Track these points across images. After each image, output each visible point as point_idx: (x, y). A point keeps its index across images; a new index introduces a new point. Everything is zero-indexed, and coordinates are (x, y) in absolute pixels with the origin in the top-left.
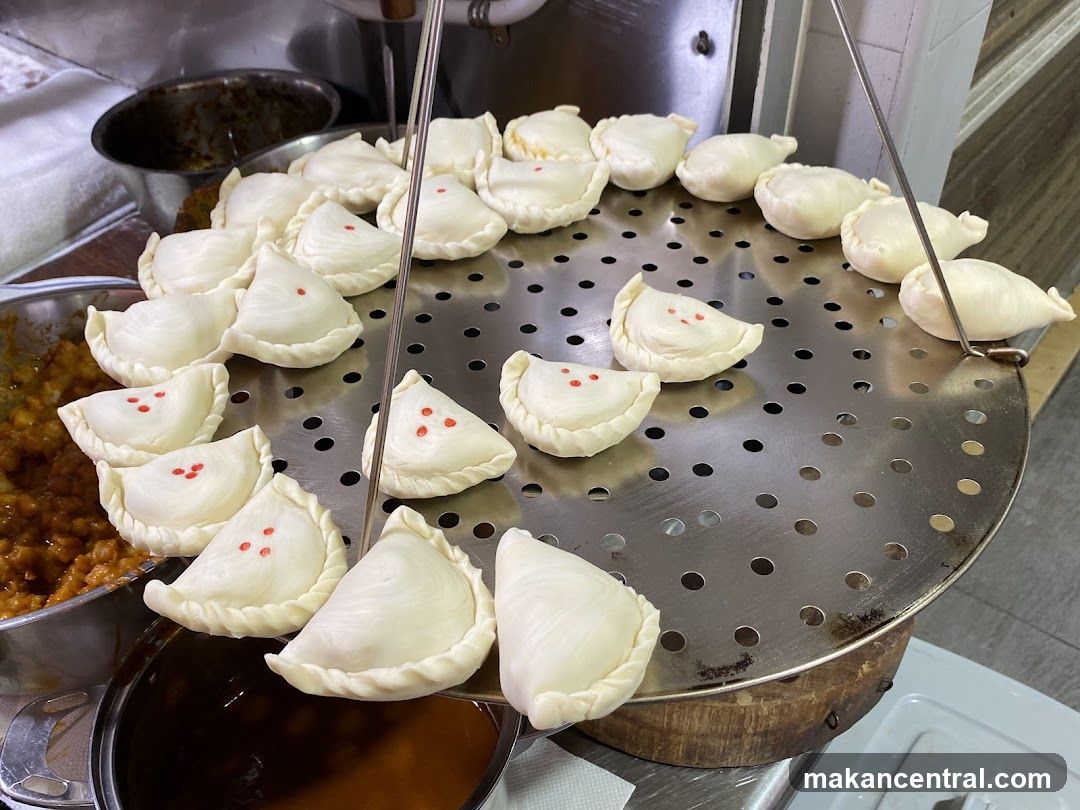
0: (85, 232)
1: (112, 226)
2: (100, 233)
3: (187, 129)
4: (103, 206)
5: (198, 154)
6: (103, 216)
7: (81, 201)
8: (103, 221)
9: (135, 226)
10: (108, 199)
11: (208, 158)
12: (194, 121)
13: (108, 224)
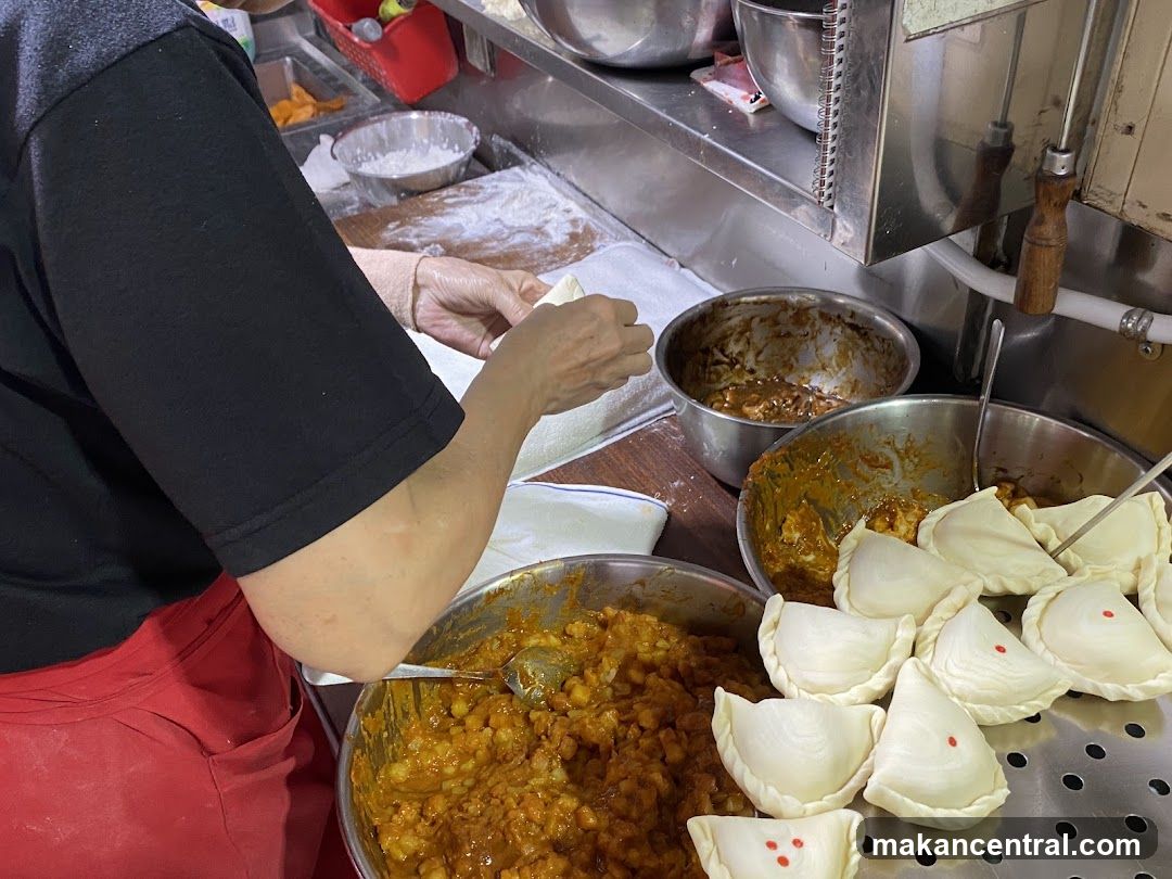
0: (619, 430)
1: (643, 426)
2: (631, 431)
3: (737, 341)
4: (640, 405)
5: (743, 367)
6: (638, 414)
7: (623, 399)
8: (637, 420)
9: (665, 429)
10: (647, 398)
11: (752, 372)
12: (748, 334)
13: (641, 423)
